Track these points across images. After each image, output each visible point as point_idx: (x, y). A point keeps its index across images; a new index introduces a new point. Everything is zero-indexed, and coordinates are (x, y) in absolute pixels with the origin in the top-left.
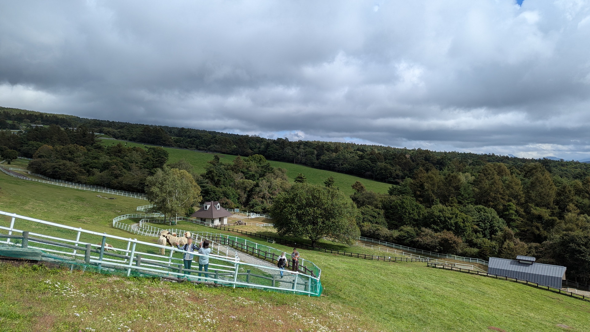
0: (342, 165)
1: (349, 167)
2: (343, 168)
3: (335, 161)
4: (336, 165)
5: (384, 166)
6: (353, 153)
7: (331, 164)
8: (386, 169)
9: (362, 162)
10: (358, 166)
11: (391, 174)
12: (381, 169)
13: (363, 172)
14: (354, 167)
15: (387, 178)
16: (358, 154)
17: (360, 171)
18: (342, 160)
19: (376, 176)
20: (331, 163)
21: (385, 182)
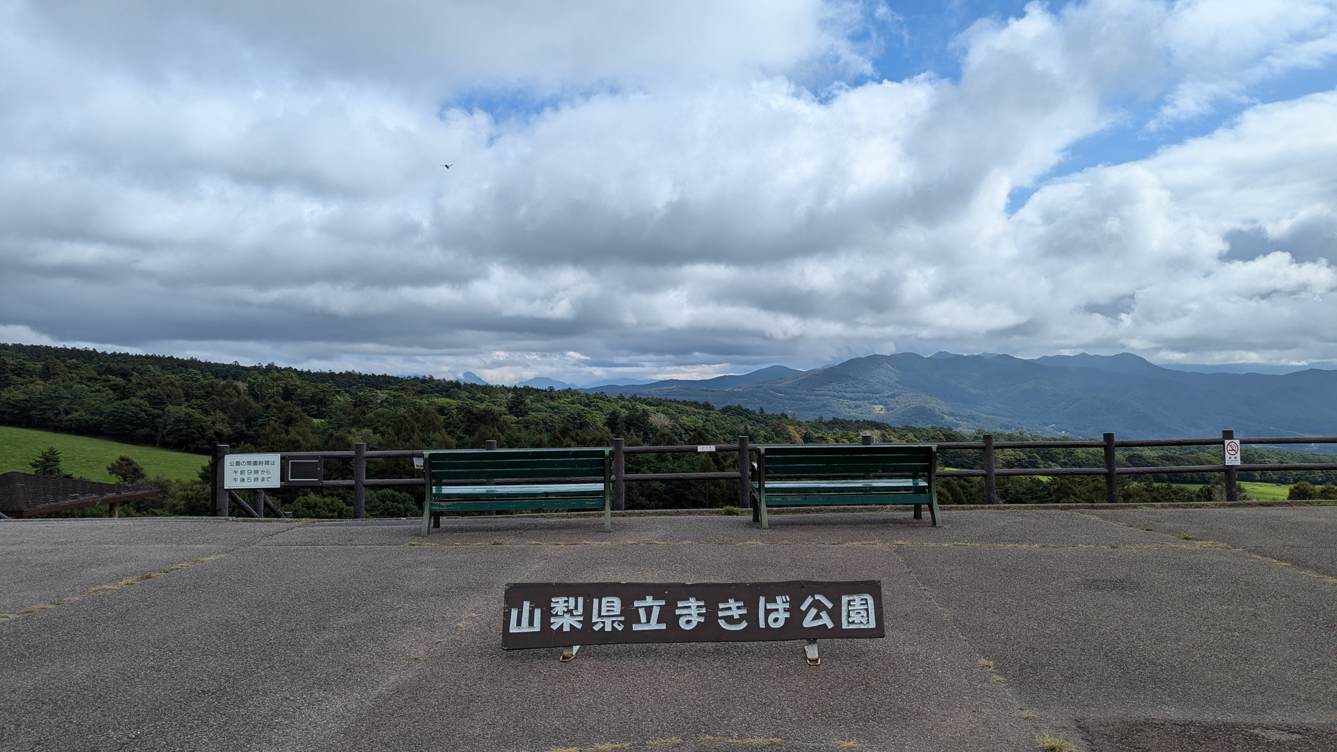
0: (67, 413)
1: (87, 417)
2: (70, 420)
3: (46, 404)
4: (50, 414)
5: (186, 414)
6: (96, 379)
7: (34, 412)
8: (189, 421)
9: (125, 404)
10: (114, 416)
11: (202, 431)
12: (178, 421)
13: (127, 429)
14: (102, 418)
15: (193, 442)
16: (112, 383)
17: (119, 428)
18: (68, 401)
19: (163, 436)
20: (33, 408)
21: (188, 450)
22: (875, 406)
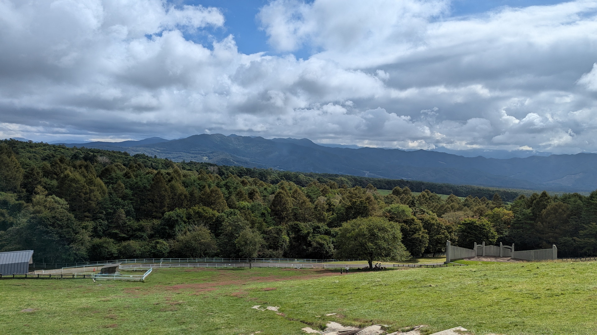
22: (204, 157)
